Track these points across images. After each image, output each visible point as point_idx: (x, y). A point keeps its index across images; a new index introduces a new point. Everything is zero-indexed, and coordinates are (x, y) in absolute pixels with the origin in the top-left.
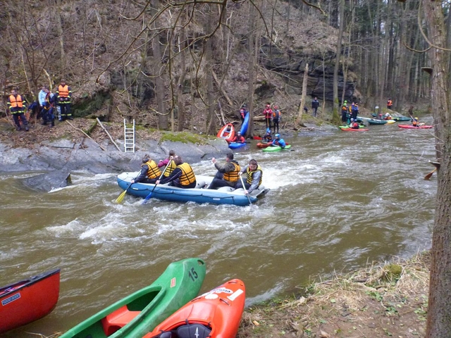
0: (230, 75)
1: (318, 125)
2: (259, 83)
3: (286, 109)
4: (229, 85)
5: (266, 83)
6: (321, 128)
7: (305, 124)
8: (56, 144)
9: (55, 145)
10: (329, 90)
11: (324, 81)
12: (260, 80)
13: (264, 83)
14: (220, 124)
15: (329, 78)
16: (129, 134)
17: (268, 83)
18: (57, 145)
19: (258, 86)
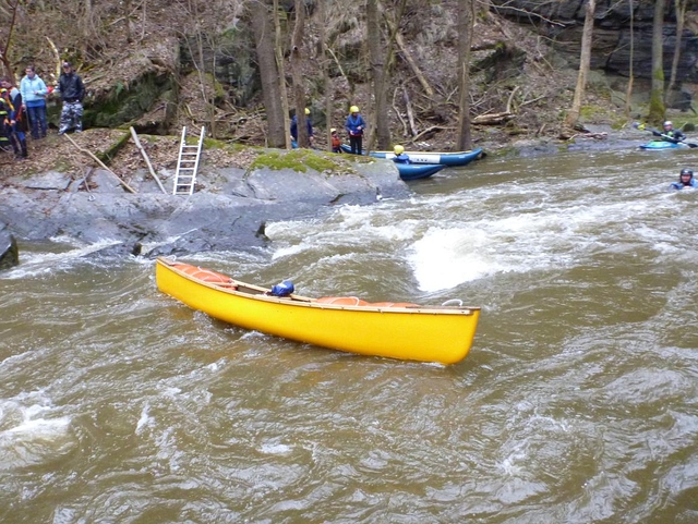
0: (430, 36)
1: (616, 126)
2: (489, 47)
3: (546, 98)
4: (428, 55)
5: (505, 47)
6: (622, 133)
7: (586, 127)
8: (35, 182)
9: (32, 185)
10: (643, 55)
11: (631, 38)
12: (492, 42)
13: (500, 46)
14: (406, 133)
15: (644, 29)
16: (188, 157)
17: (509, 46)
18: (35, 185)
19: (486, 53)
